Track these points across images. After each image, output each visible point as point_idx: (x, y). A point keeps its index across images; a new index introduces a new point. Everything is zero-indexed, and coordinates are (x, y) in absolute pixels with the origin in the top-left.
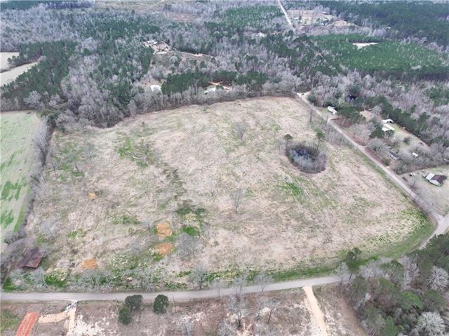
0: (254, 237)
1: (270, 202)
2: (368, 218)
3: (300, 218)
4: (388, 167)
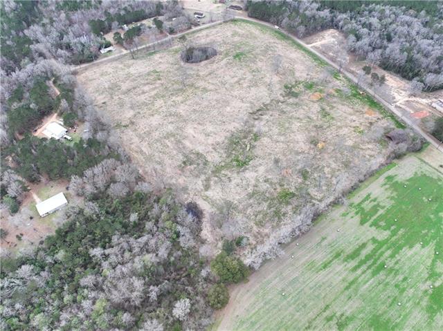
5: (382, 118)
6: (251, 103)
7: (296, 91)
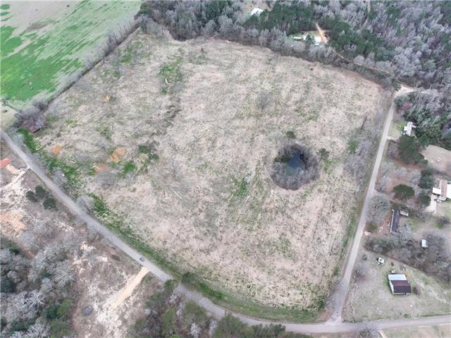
0: (161, 205)
1: (207, 186)
2: (267, 262)
3: (211, 216)
4: (367, 234)
5: (45, 146)
6: (184, 121)
7: (143, 154)
